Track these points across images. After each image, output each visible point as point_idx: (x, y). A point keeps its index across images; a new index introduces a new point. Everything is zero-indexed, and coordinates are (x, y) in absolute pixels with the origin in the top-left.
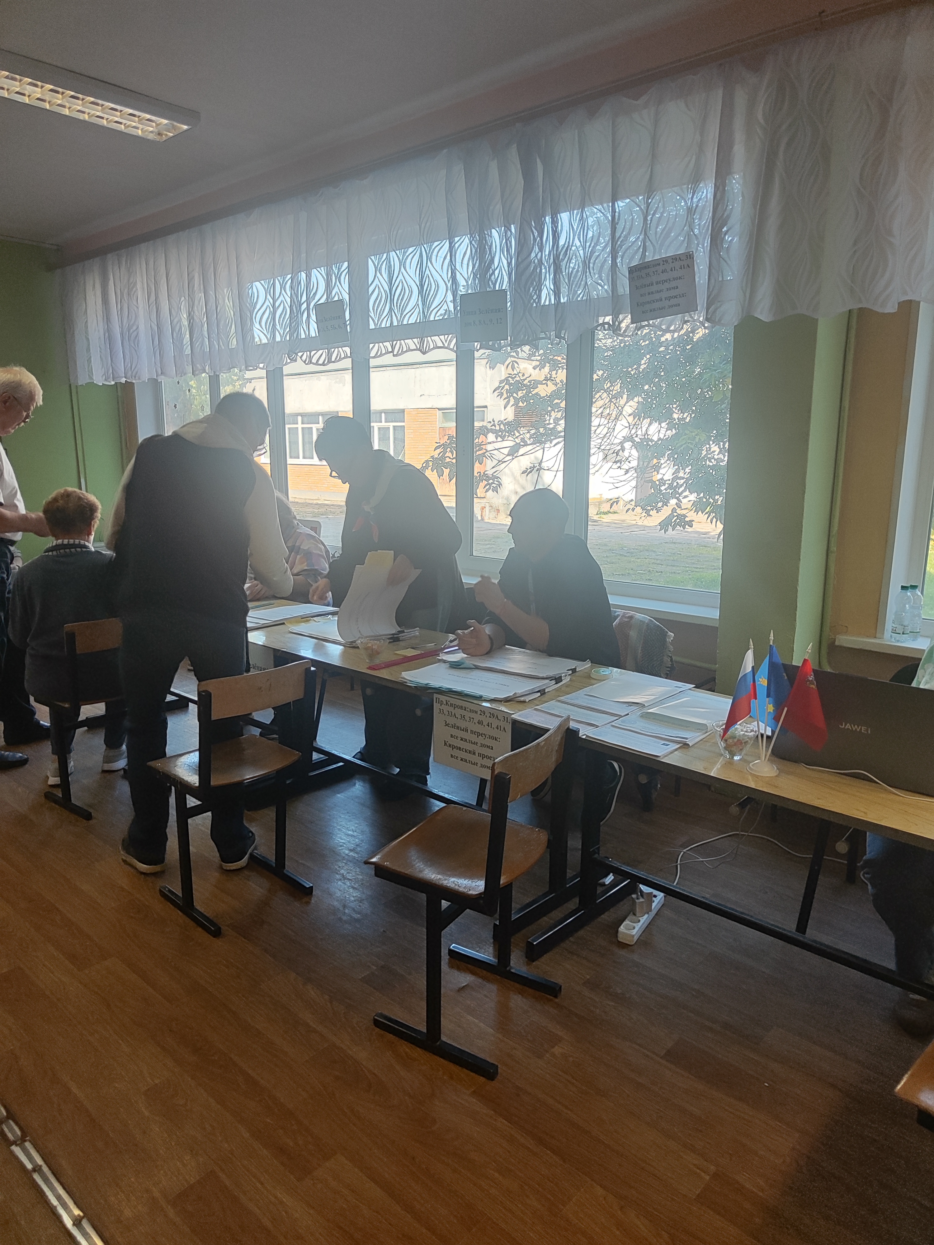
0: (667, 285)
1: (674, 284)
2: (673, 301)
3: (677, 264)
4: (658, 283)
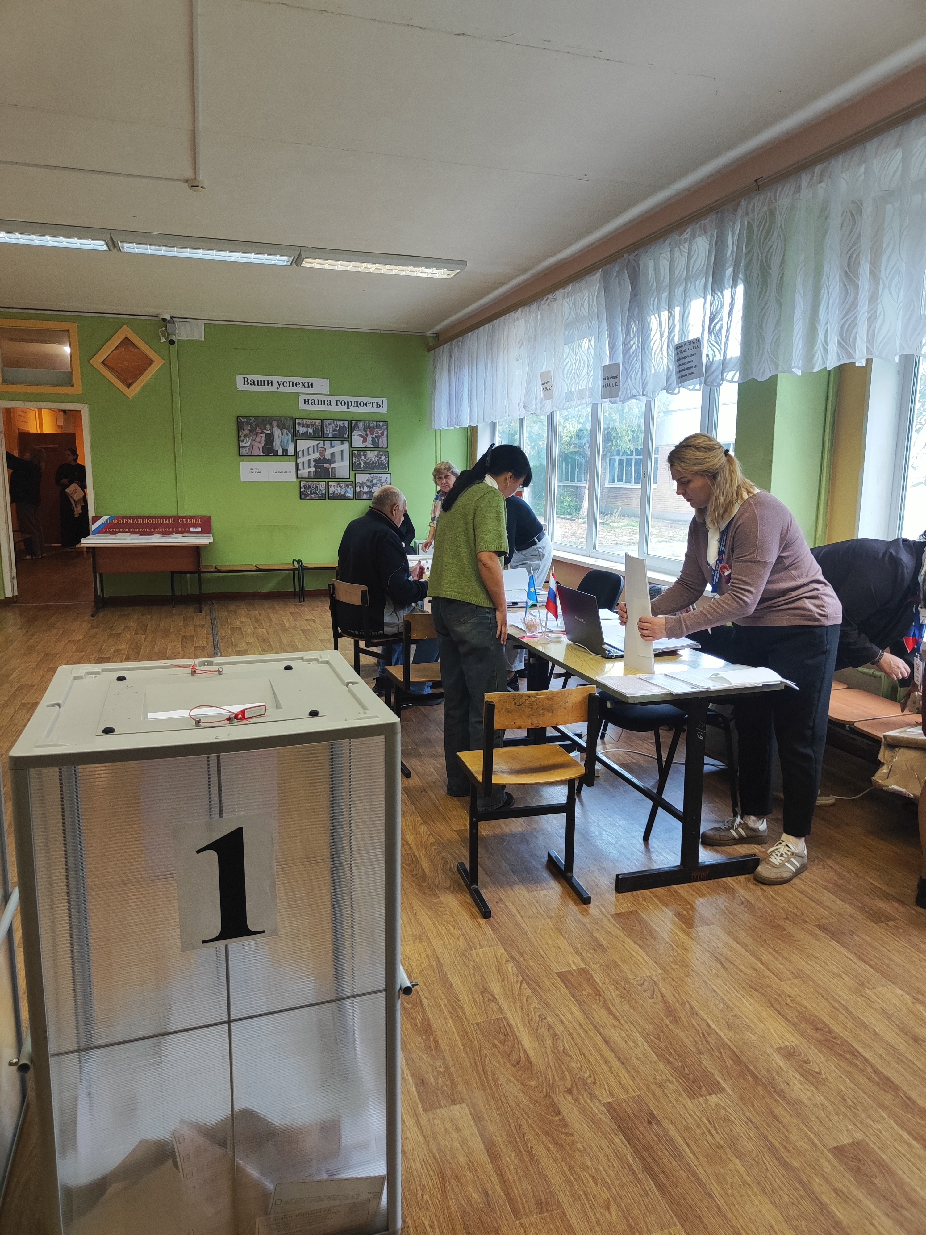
0: (687, 360)
1: (690, 359)
2: (691, 370)
3: (691, 346)
4: (682, 358)
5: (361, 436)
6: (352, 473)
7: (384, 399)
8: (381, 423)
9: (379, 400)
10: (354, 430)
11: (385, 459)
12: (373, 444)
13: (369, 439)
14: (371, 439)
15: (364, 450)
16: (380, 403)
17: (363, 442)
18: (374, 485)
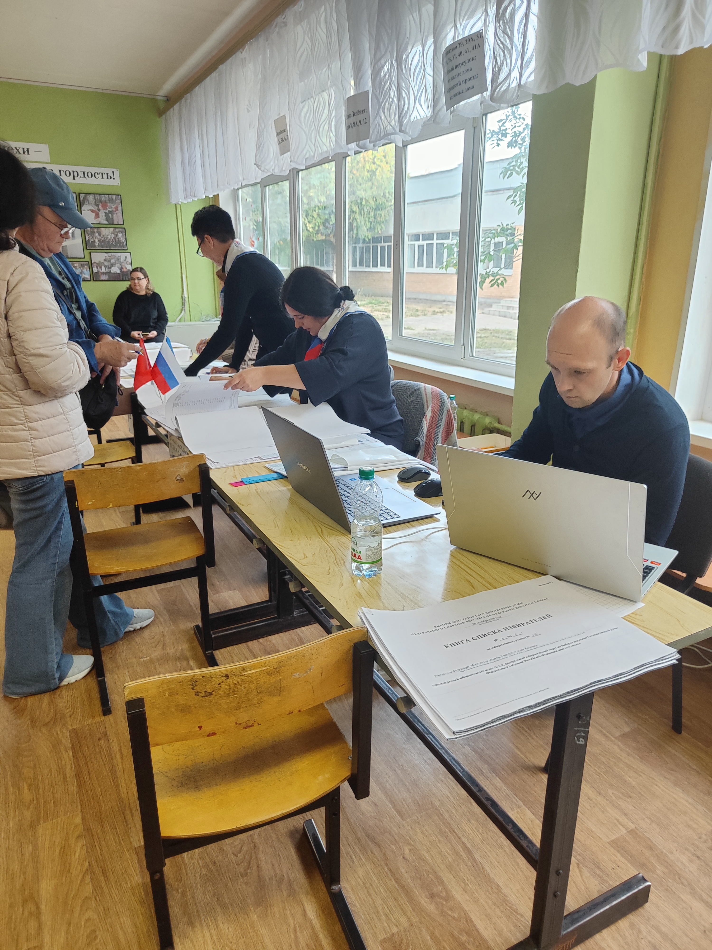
0: (463, 68)
1: (468, 66)
2: (469, 84)
3: (470, 46)
4: (456, 67)
5: (93, 211)
6: (87, 252)
7: (114, 170)
8: (114, 197)
9: (109, 171)
10: (84, 203)
11: (122, 236)
12: (107, 220)
13: (102, 214)
14: (104, 214)
15: (98, 226)
16: (110, 174)
17: (95, 218)
18: (112, 265)
